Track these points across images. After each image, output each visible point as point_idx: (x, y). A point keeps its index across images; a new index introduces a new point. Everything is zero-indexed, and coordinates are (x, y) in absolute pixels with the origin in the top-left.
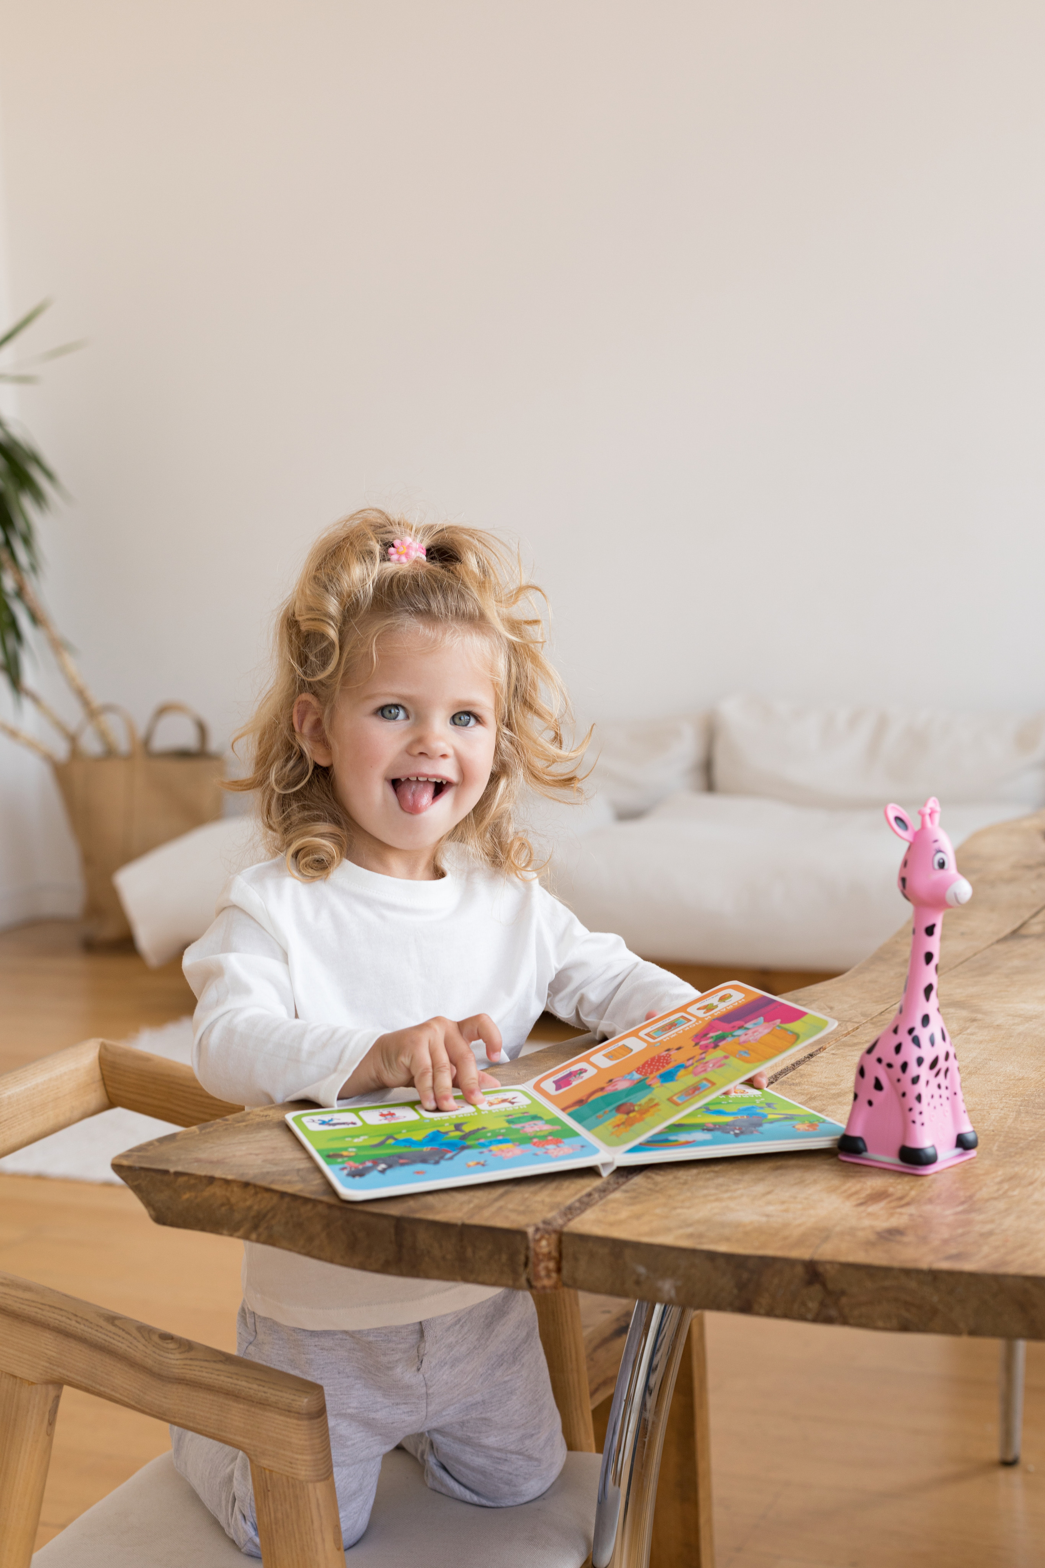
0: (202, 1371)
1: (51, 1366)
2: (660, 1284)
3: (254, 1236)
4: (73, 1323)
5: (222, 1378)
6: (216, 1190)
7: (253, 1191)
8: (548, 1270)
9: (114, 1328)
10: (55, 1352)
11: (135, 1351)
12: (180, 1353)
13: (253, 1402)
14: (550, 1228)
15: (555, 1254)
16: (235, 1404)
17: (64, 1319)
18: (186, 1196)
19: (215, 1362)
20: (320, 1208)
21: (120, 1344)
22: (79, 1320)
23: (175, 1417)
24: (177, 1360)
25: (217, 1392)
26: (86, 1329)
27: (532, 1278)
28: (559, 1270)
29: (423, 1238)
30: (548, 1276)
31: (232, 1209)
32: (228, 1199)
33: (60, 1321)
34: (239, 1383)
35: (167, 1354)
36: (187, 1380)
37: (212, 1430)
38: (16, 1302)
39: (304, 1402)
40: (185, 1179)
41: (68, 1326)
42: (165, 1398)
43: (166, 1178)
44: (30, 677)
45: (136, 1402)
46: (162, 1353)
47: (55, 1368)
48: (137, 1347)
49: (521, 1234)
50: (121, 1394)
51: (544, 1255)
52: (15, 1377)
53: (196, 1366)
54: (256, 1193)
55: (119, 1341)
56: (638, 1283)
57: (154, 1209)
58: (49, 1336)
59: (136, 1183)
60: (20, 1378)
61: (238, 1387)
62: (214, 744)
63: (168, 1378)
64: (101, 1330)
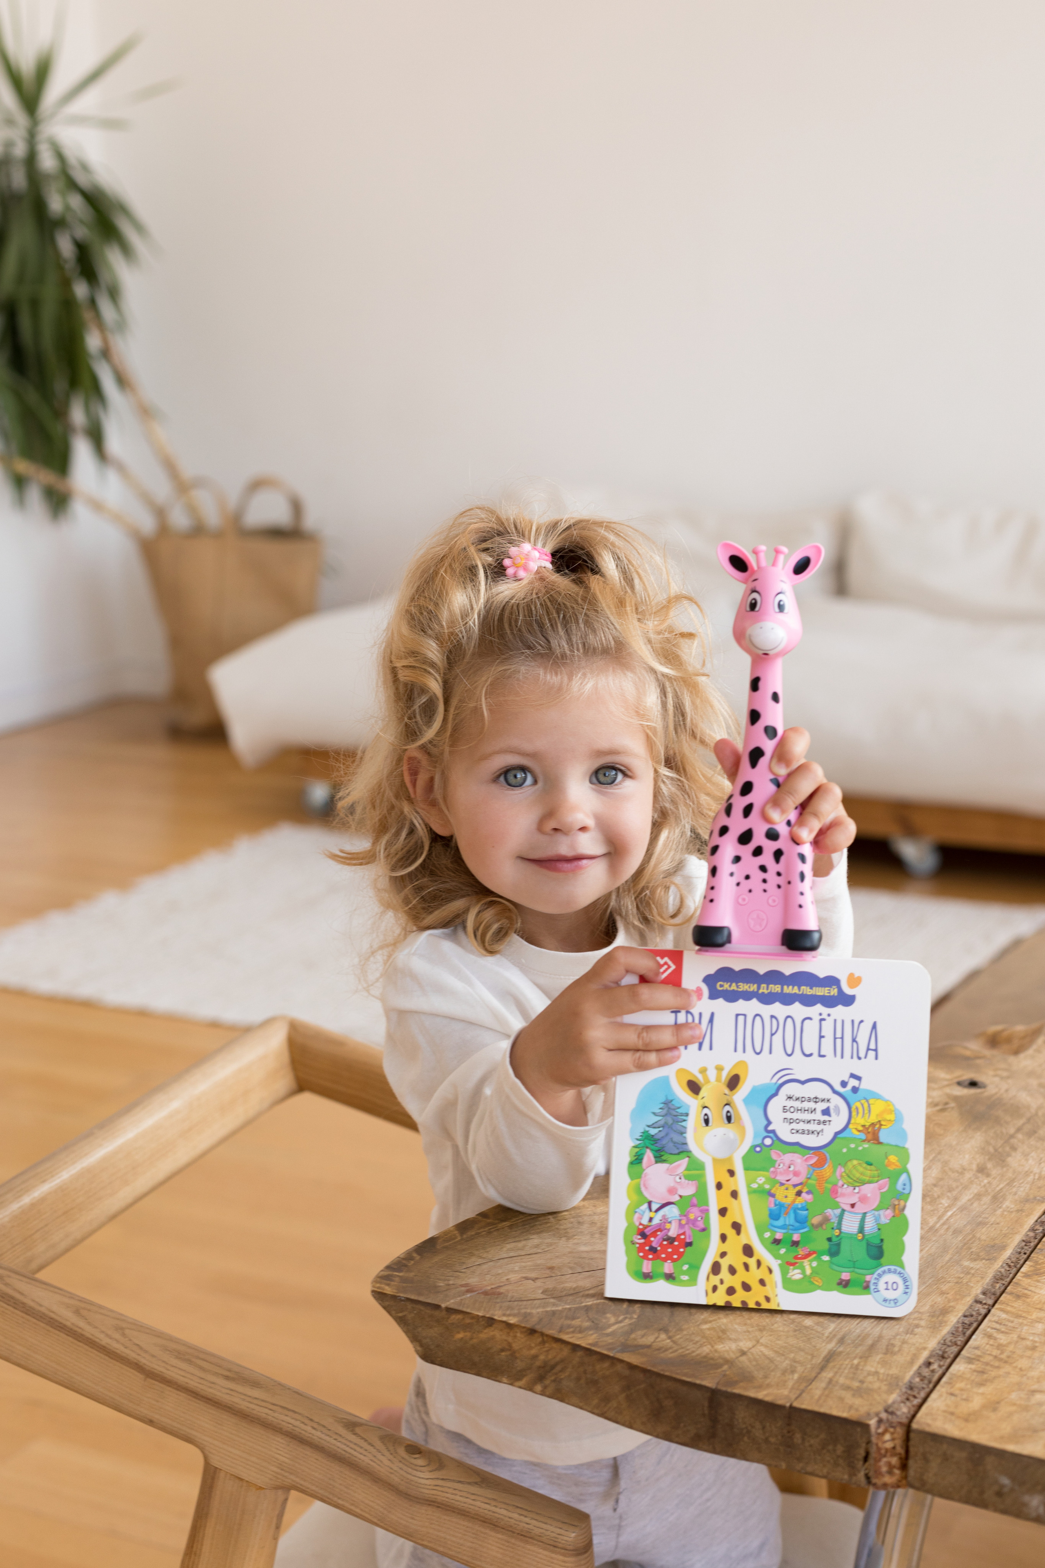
0: (456, 1495)
1: (283, 1472)
2: (1026, 1498)
3: (539, 1388)
4: (309, 1429)
5: (478, 1504)
6: (496, 1333)
7: (540, 1339)
8: (891, 1467)
9: (354, 1437)
10: (288, 1458)
11: (379, 1465)
12: (431, 1471)
13: (514, 1532)
14: (894, 1419)
15: (900, 1450)
16: (493, 1534)
17: (297, 1423)
18: (460, 1335)
19: (469, 1483)
20: (619, 1367)
21: (362, 1457)
22: (315, 1426)
23: (423, 1540)
24: (427, 1479)
25: (473, 1518)
26: (323, 1436)
27: (871, 1474)
28: (904, 1466)
29: (742, 1416)
30: (890, 1472)
31: (513, 1355)
32: (510, 1345)
33: (294, 1426)
34: (497, 1510)
35: (415, 1472)
36: (438, 1503)
37: (465, 1558)
38: (244, 1400)
39: (571, 1536)
40: (460, 1316)
41: (303, 1432)
42: (412, 1518)
43: (437, 1313)
44: (114, 442)
45: (379, 1520)
46: (410, 1470)
47: (286, 1474)
48: (381, 1462)
49: (861, 1426)
50: (361, 1510)
51: (887, 1450)
52: (241, 1480)
53: (449, 1488)
54: (543, 1342)
55: (361, 1454)
56: (999, 1494)
57: (421, 1345)
58: (281, 1441)
59: (400, 1315)
60: (247, 1481)
61: (496, 1515)
62: (310, 521)
63: (417, 1498)
64: (340, 1439)
